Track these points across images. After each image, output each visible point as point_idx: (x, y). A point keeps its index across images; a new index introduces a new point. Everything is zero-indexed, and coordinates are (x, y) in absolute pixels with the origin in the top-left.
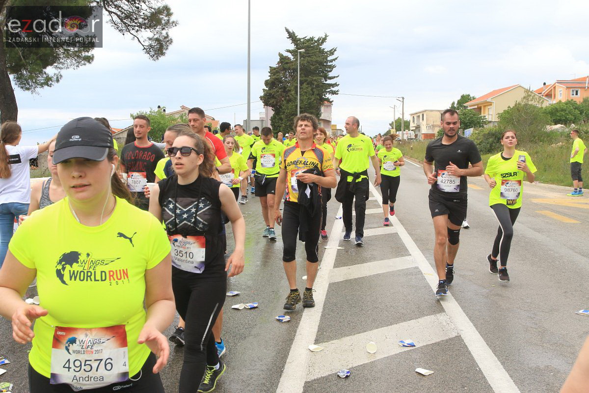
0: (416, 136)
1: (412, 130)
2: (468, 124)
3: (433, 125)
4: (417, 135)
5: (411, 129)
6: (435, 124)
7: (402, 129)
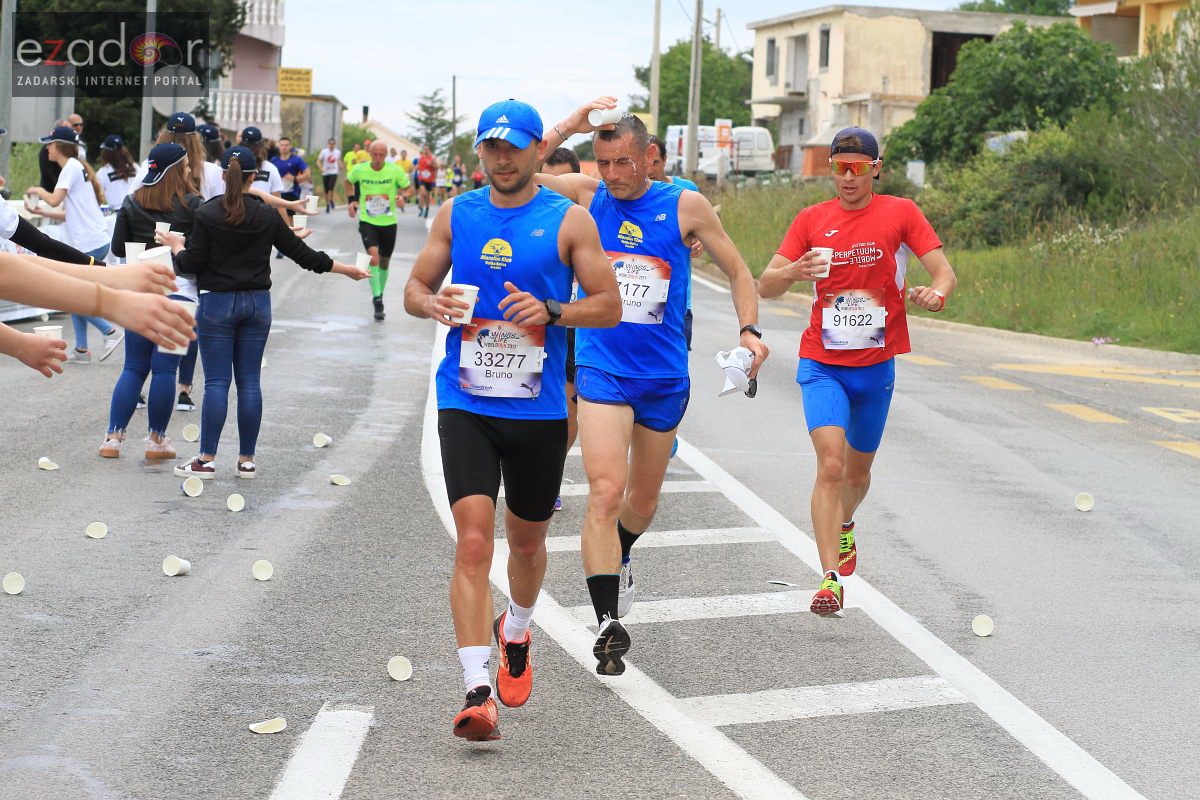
0: (782, 156)
1: (763, 122)
2: (1052, 103)
3: (878, 99)
4: (790, 149)
5: (759, 111)
6: (891, 90)
7: (693, 114)
